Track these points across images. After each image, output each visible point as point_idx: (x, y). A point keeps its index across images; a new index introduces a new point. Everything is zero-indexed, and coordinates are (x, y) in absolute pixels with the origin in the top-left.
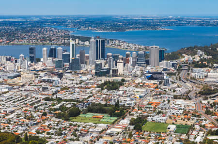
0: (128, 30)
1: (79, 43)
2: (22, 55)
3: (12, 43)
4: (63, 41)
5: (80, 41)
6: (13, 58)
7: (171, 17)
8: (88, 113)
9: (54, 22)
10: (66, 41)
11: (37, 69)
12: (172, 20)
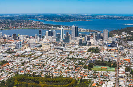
0: (71, 21)
1: (53, 28)
2: (36, 35)
3: (17, 28)
4: (44, 27)
5: (54, 27)
6: (31, 36)
7: (86, 14)
8: (97, 66)
9: (29, 17)
10: (46, 27)
11: (46, 42)
12: (89, 16)
